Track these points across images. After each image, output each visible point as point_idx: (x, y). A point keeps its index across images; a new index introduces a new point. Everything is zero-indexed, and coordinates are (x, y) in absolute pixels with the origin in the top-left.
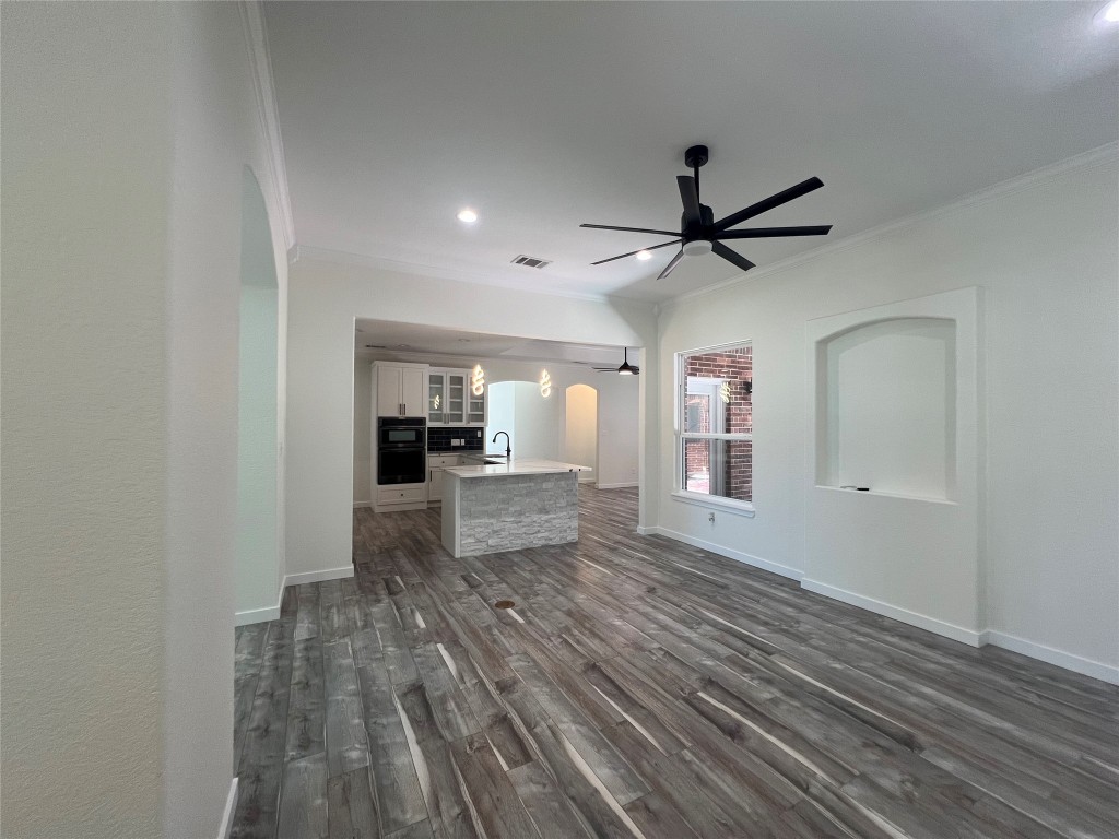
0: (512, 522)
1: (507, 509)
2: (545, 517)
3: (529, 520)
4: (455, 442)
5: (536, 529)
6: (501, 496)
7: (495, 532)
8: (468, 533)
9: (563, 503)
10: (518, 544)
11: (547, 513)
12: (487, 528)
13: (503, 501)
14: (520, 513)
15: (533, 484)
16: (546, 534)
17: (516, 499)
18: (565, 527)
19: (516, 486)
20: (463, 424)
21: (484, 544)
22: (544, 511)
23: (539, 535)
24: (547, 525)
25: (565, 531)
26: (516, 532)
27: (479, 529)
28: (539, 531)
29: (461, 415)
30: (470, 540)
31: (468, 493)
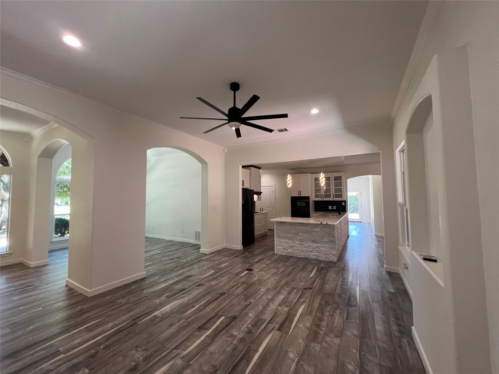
0: (299, 244)
1: (296, 238)
2: (315, 245)
3: (307, 244)
4: (330, 207)
5: (311, 250)
6: (293, 231)
7: (291, 247)
8: (280, 244)
9: (326, 240)
10: (302, 255)
11: (317, 243)
12: (288, 244)
13: (294, 234)
14: (302, 241)
15: (308, 228)
16: (317, 254)
17: (300, 233)
18: (328, 252)
19: (300, 228)
20: (331, 199)
21: (286, 251)
22: (314, 241)
23: (313, 253)
24: (317, 249)
25: (328, 254)
26: (301, 249)
27: (284, 244)
28: (312, 251)
29: (330, 195)
30: (280, 248)
31: (279, 228)
